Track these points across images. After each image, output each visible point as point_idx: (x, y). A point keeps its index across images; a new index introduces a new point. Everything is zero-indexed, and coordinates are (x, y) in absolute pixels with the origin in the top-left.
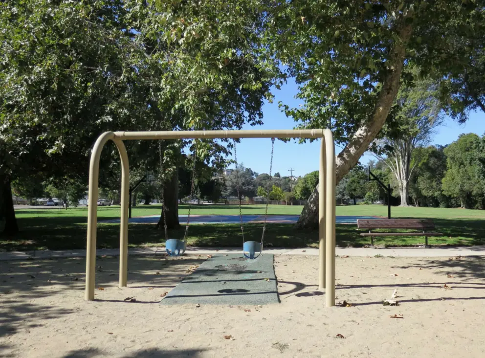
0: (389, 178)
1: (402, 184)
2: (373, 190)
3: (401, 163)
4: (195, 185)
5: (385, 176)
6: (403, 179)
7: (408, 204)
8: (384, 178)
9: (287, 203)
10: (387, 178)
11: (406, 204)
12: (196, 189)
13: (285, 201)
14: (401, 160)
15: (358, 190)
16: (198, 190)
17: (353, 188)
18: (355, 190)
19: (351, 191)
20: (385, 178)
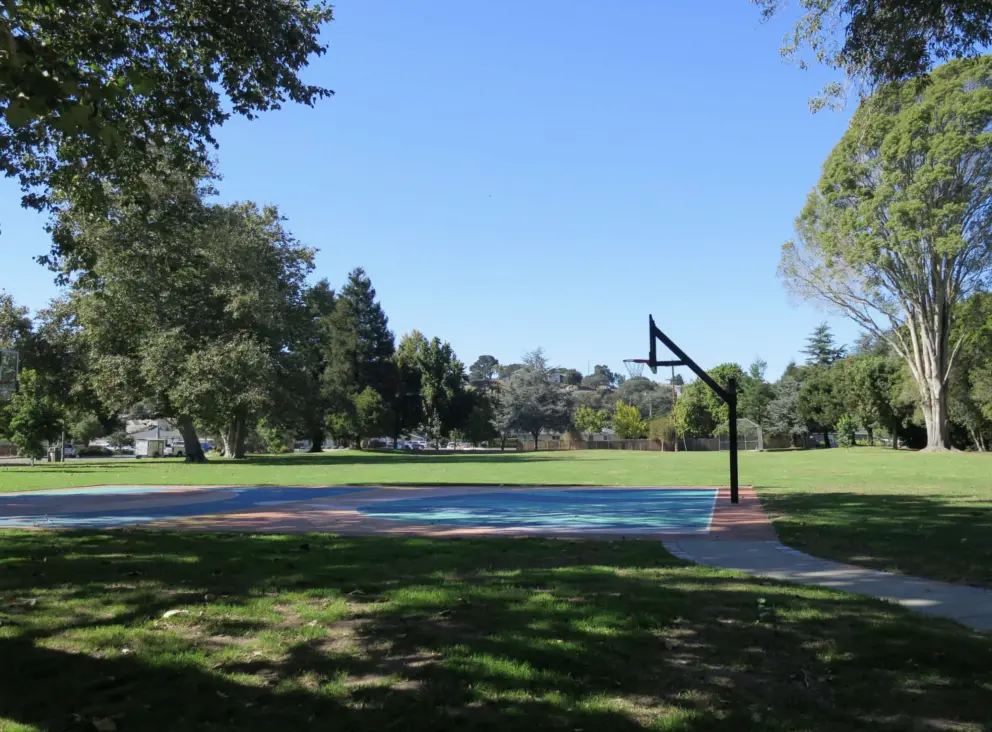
0: (903, 376)
1: (928, 389)
2: (860, 407)
3: (923, 333)
4: (427, 406)
5: (893, 371)
6: (931, 377)
7: (947, 446)
8: (890, 377)
9: (665, 444)
10: (899, 377)
11: (941, 444)
12: (430, 415)
13: (658, 441)
14: (923, 326)
15: (826, 410)
16: (435, 415)
17: (813, 404)
18: (818, 410)
19: (809, 413)
20: (895, 375)
